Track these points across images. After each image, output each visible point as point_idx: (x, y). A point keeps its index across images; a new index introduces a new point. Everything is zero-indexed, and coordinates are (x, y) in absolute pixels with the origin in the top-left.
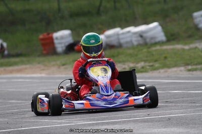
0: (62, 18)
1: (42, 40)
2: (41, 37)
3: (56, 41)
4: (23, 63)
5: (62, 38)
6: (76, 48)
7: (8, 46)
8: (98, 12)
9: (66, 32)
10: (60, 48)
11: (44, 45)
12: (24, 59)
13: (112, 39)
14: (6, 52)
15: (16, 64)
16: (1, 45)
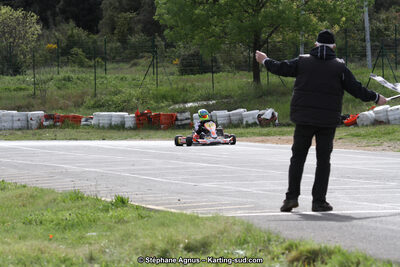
6: (346, 120)
13: (380, 115)
14: (277, 122)
16: (273, 114)
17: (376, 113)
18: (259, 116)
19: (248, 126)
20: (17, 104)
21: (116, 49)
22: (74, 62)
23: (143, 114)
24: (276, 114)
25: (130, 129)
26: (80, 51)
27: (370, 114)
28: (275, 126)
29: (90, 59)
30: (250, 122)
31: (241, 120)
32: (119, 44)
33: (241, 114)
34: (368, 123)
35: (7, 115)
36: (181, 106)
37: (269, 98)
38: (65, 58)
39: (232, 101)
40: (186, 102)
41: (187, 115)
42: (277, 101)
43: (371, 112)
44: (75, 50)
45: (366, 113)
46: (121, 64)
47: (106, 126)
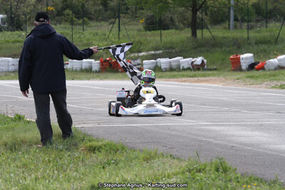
0: (250, 44)
1: (231, 59)
2: (231, 57)
3: (241, 61)
4: (214, 75)
5: (246, 58)
6: (256, 67)
7: (207, 62)
8: (276, 41)
9: (250, 55)
10: (244, 66)
11: (232, 63)
12: (215, 72)
13: (282, 62)
14: (206, 67)
15: (209, 75)
16: (203, 61)
17: (279, 60)
18: (192, 62)
19: (184, 70)
20: (13, 53)
21: (99, 11)
22: (66, 21)
23: (106, 61)
24: (205, 61)
25: (96, 72)
26: (70, 12)
27: (274, 61)
28: (204, 69)
29: (78, 18)
30: (185, 67)
31: (179, 66)
32: (101, 7)
33: (178, 61)
34: (273, 68)
35: (5, 61)
36: (136, 55)
37: (202, 49)
38: (60, 18)
39: (174, 51)
40: (140, 52)
41: (139, 61)
42: (208, 51)
43: (275, 60)
44: (67, 11)
45: (272, 60)
46: (102, 23)
47: (78, 69)
